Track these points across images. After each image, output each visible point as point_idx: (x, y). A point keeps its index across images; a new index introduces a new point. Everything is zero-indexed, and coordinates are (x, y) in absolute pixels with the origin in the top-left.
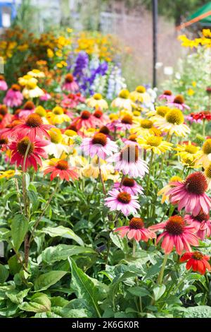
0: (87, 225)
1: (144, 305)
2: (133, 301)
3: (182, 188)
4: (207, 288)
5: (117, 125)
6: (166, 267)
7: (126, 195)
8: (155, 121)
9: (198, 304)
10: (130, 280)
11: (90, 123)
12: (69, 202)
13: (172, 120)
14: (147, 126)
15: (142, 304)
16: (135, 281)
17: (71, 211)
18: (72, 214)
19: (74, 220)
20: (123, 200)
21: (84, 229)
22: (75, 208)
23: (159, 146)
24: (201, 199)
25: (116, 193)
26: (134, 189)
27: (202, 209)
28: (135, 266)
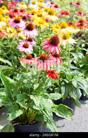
0: (14, 57)
1: (31, 92)
2: (26, 89)
3: (48, 42)
4: (60, 86)
5: (29, 16)
6: (40, 76)
7: (27, 44)
8: (43, 14)
9: (55, 92)
10: (25, 81)
11: (18, 14)
12: (7, 48)
13: (50, 13)
14: (40, 16)
15: (30, 91)
16: (27, 81)
17: (8, 51)
18: (8, 53)
19: (8, 55)
20: (25, 46)
21: (13, 59)
22: (9, 50)
23: (44, 25)
24: (56, 48)
25: (23, 43)
26: (32, 42)
27: (56, 52)
28: (27, 75)
